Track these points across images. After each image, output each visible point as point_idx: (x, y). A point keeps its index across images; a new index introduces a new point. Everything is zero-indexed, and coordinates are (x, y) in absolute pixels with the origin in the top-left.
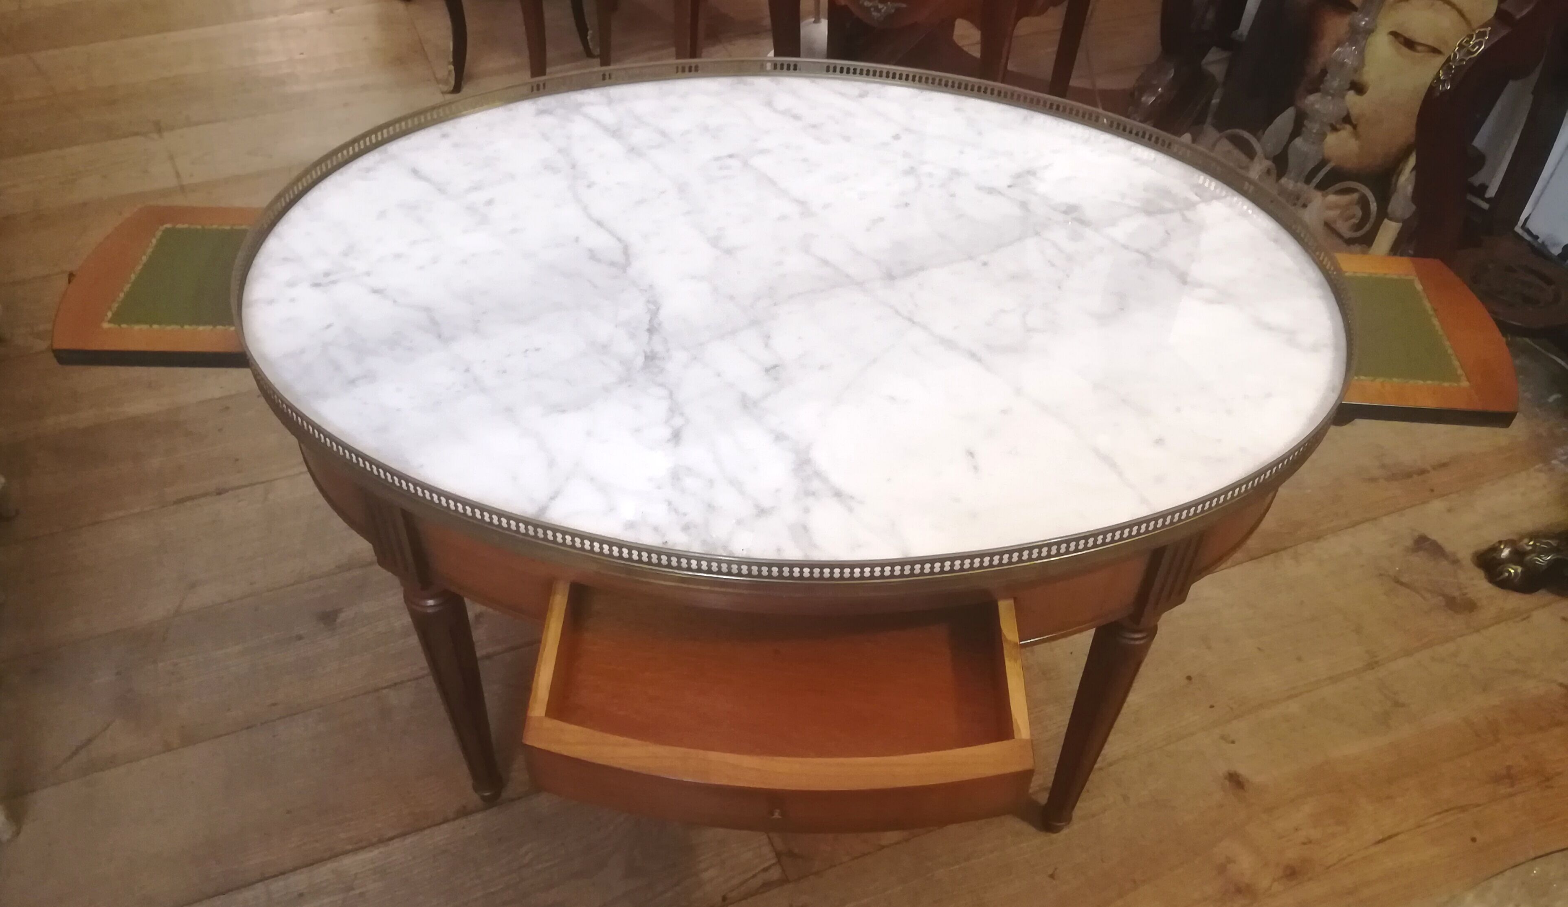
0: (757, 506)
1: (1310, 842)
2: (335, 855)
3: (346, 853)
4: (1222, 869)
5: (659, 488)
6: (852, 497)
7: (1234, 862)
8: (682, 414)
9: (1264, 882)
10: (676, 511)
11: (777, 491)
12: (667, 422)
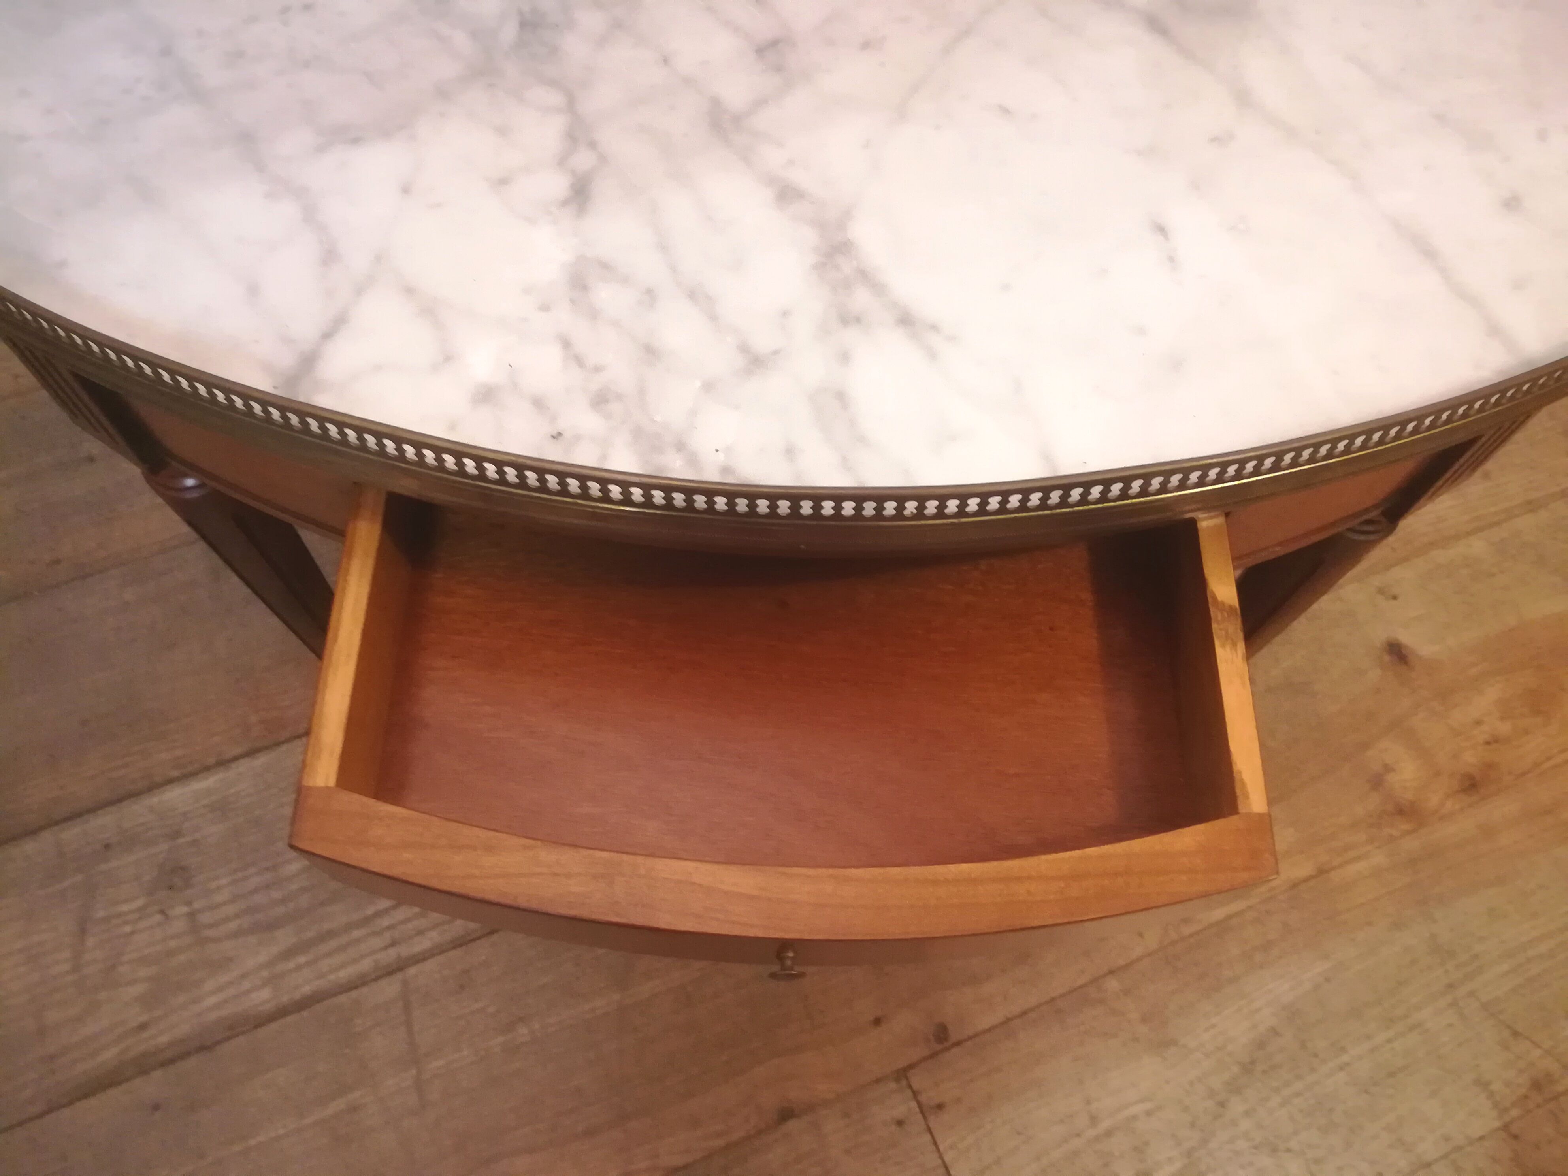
0: (744, 349)
1: (1496, 741)
2: (153, 787)
3: (171, 781)
4: (1377, 782)
5: (545, 308)
6: (934, 328)
7: (1393, 770)
8: (593, 145)
9: (1433, 800)
10: (579, 361)
11: (785, 314)
12: (562, 161)
